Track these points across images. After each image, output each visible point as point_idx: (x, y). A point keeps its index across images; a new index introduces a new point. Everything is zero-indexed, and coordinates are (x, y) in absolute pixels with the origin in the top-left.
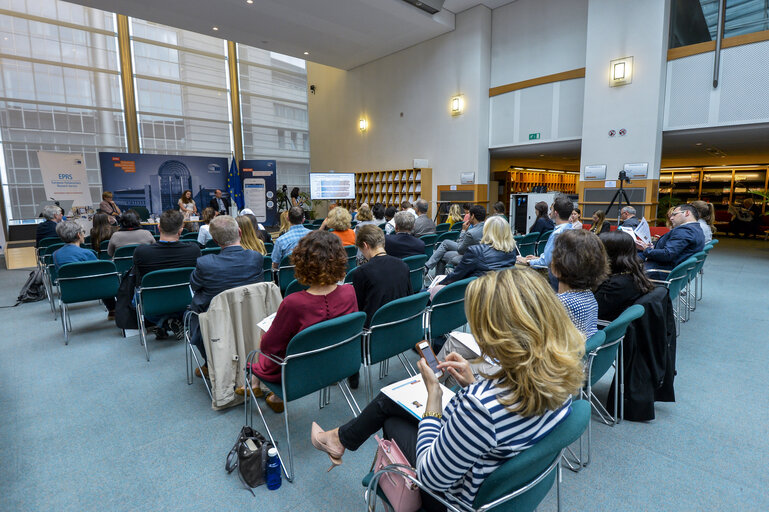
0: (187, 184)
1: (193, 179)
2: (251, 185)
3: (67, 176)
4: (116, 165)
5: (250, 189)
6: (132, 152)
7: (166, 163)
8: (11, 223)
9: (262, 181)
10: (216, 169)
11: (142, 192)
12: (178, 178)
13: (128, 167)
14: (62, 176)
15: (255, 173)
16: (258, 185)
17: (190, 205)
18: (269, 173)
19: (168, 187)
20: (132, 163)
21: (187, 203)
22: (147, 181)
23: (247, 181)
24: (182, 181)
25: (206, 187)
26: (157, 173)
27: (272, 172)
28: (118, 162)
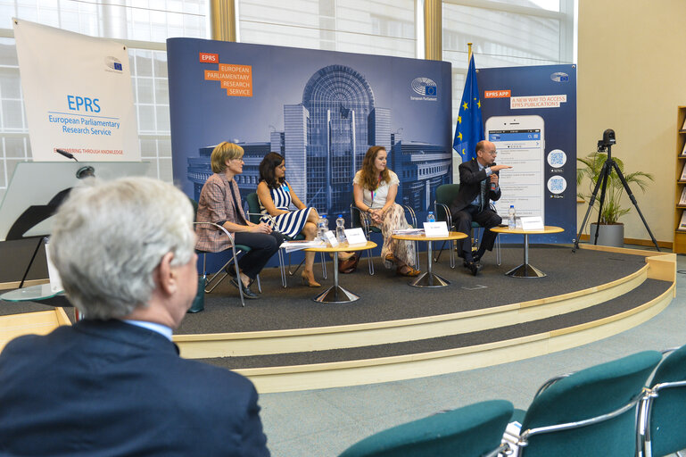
0: (365, 131)
1: (377, 115)
2: (507, 135)
3: (88, 103)
4: (210, 75)
5: (503, 144)
6: (220, 38)
7: (322, 72)
9: (537, 123)
10: (429, 90)
12: (345, 113)
13: (234, 80)
15: (517, 102)
16: (524, 134)
18: (554, 101)
19: (322, 137)
20: (247, 70)
23: (494, 124)
24: (356, 124)
25: (406, 139)
26: (298, 98)
27: (563, 98)
28: (213, 66)
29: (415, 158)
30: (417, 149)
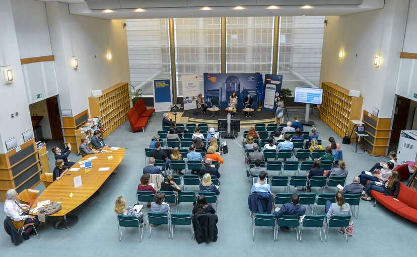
0: (238, 87)
1: (240, 84)
2: (269, 88)
3: (191, 84)
4: (209, 79)
5: (268, 90)
7: (229, 77)
8: (178, 96)
9: (275, 86)
10: (253, 79)
11: (218, 90)
12: (234, 84)
13: (213, 79)
14: (189, 84)
15: (272, 82)
16: (272, 88)
17: (234, 99)
18: (278, 83)
19: (229, 88)
20: (215, 78)
21: (233, 98)
22: (221, 86)
23: (268, 85)
24: (236, 86)
25: (247, 88)
26: (225, 82)
27: (280, 82)
28: (210, 77)
29: (249, 92)
30: (249, 90)
